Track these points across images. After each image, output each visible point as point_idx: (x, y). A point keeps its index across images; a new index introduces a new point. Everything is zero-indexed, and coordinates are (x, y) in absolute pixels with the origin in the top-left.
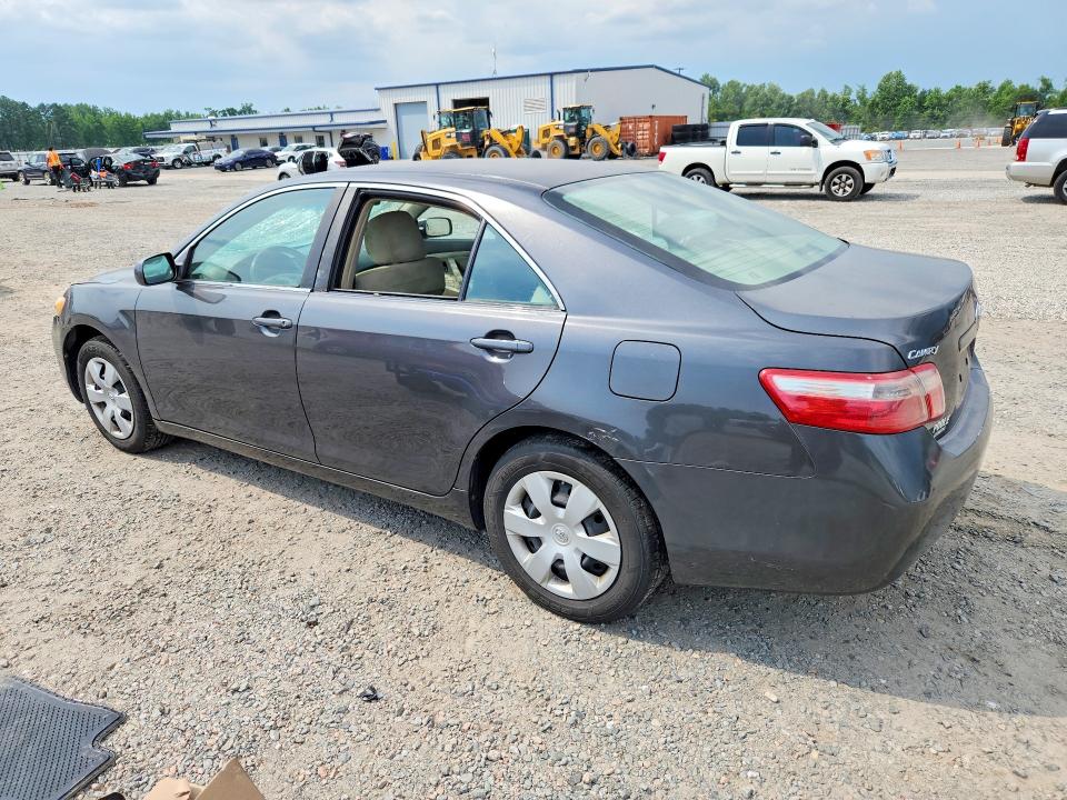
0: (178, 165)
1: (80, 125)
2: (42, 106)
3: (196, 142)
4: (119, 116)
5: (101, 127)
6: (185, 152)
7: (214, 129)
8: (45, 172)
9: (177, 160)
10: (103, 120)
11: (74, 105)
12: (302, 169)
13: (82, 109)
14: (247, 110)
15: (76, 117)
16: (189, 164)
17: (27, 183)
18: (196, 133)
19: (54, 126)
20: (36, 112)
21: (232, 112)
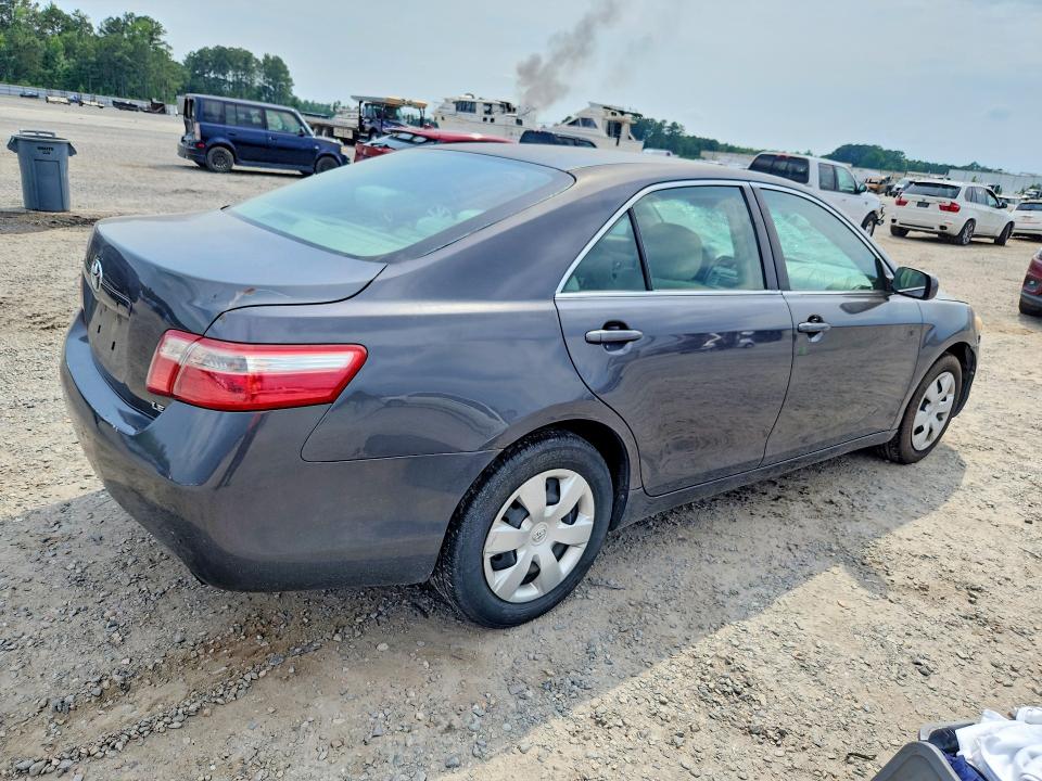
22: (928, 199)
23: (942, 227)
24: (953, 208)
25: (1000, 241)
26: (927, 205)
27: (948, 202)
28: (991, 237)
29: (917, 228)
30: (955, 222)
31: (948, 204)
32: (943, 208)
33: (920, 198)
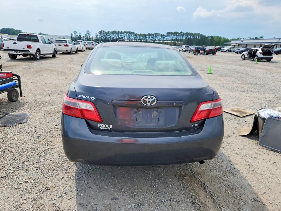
0: (227, 51)
1: (215, 41)
2: (209, 36)
3: (234, 45)
4: (225, 39)
5: (220, 41)
6: (231, 48)
7: (242, 42)
8: (193, 50)
9: (228, 50)
10: (221, 40)
11: (216, 36)
12: (248, 54)
13: (218, 37)
14: (262, 37)
15: (215, 39)
16: (231, 51)
17: (189, 52)
18: (236, 43)
19: (209, 41)
20: (207, 38)
21: (256, 38)
22: (61, 44)
23: (66, 50)
24: (67, 46)
25: (76, 52)
26: (61, 45)
27: (65, 44)
28: (75, 52)
29: (59, 51)
30: (68, 49)
31: (66, 45)
32: (65, 46)
33: (59, 44)
